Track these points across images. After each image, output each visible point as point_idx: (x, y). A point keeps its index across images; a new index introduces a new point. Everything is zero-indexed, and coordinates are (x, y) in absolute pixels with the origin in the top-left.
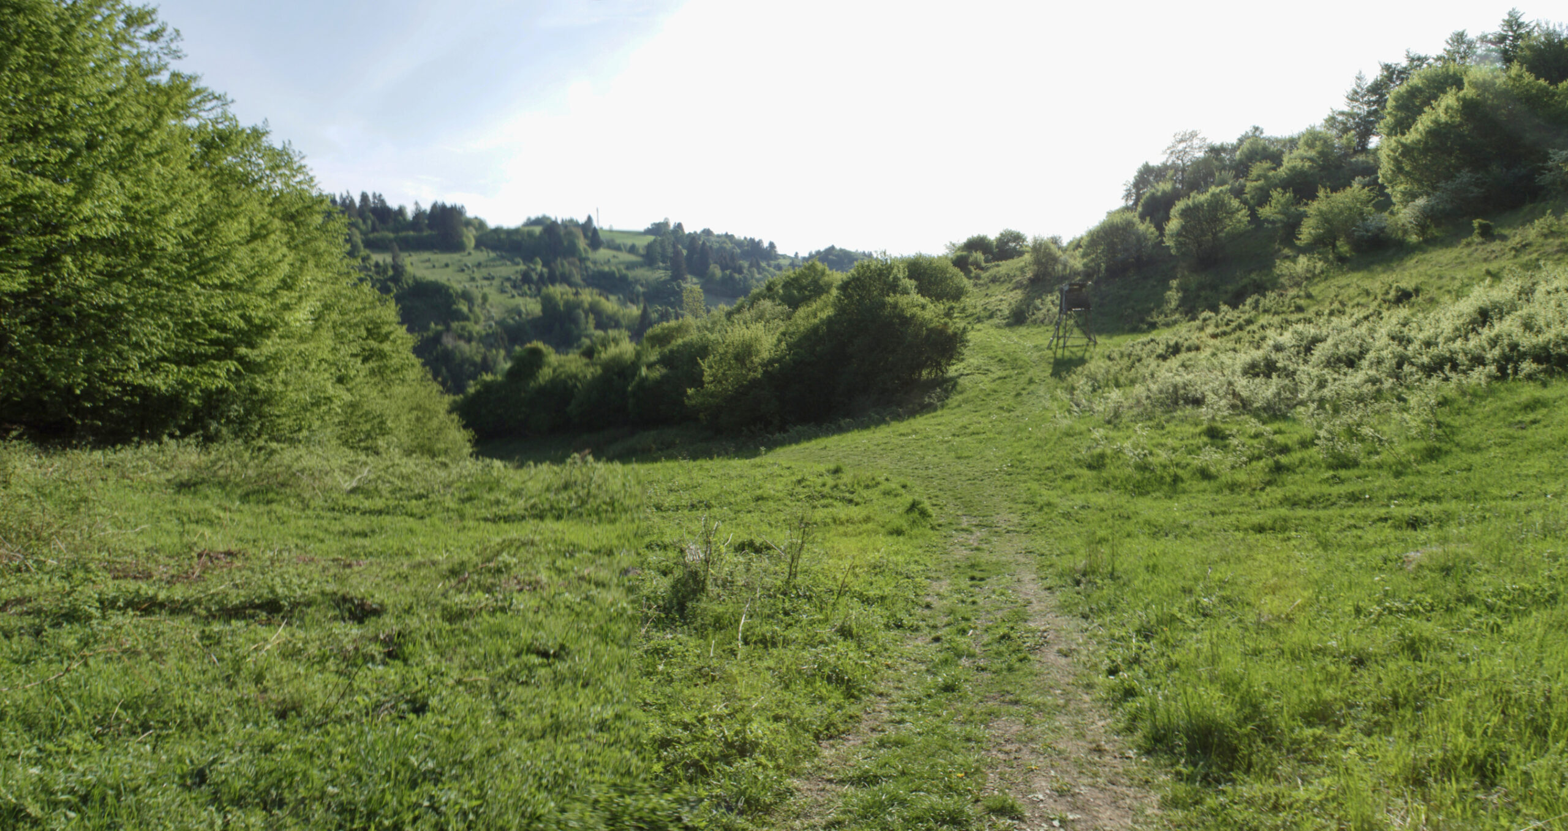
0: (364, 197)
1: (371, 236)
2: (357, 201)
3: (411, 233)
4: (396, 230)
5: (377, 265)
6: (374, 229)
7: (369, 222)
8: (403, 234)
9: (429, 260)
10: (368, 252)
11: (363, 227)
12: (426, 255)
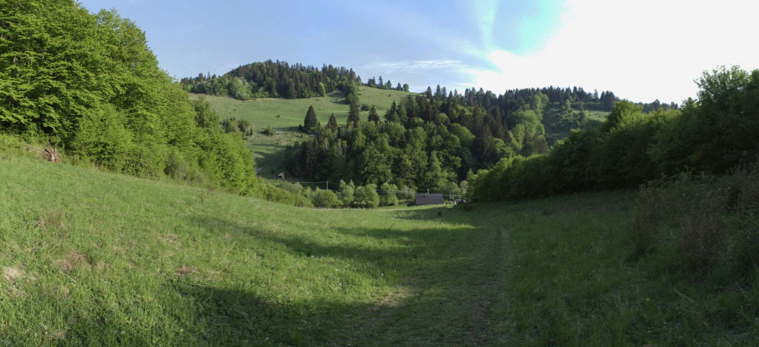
0: (575, 88)
1: (575, 103)
2: (572, 89)
3: (592, 103)
4: (586, 102)
5: (574, 114)
6: (576, 101)
7: (575, 98)
8: (588, 103)
9: (598, 114)
10: (572, 109)
11: (572, 100)
12: (597, 112)
